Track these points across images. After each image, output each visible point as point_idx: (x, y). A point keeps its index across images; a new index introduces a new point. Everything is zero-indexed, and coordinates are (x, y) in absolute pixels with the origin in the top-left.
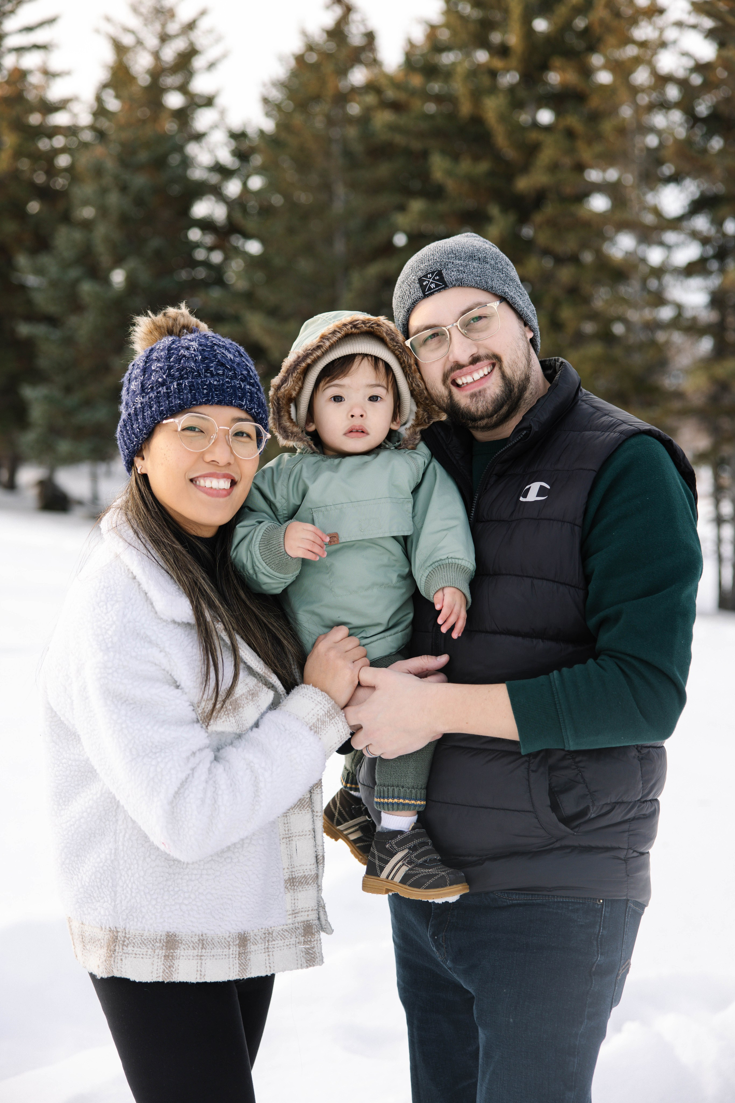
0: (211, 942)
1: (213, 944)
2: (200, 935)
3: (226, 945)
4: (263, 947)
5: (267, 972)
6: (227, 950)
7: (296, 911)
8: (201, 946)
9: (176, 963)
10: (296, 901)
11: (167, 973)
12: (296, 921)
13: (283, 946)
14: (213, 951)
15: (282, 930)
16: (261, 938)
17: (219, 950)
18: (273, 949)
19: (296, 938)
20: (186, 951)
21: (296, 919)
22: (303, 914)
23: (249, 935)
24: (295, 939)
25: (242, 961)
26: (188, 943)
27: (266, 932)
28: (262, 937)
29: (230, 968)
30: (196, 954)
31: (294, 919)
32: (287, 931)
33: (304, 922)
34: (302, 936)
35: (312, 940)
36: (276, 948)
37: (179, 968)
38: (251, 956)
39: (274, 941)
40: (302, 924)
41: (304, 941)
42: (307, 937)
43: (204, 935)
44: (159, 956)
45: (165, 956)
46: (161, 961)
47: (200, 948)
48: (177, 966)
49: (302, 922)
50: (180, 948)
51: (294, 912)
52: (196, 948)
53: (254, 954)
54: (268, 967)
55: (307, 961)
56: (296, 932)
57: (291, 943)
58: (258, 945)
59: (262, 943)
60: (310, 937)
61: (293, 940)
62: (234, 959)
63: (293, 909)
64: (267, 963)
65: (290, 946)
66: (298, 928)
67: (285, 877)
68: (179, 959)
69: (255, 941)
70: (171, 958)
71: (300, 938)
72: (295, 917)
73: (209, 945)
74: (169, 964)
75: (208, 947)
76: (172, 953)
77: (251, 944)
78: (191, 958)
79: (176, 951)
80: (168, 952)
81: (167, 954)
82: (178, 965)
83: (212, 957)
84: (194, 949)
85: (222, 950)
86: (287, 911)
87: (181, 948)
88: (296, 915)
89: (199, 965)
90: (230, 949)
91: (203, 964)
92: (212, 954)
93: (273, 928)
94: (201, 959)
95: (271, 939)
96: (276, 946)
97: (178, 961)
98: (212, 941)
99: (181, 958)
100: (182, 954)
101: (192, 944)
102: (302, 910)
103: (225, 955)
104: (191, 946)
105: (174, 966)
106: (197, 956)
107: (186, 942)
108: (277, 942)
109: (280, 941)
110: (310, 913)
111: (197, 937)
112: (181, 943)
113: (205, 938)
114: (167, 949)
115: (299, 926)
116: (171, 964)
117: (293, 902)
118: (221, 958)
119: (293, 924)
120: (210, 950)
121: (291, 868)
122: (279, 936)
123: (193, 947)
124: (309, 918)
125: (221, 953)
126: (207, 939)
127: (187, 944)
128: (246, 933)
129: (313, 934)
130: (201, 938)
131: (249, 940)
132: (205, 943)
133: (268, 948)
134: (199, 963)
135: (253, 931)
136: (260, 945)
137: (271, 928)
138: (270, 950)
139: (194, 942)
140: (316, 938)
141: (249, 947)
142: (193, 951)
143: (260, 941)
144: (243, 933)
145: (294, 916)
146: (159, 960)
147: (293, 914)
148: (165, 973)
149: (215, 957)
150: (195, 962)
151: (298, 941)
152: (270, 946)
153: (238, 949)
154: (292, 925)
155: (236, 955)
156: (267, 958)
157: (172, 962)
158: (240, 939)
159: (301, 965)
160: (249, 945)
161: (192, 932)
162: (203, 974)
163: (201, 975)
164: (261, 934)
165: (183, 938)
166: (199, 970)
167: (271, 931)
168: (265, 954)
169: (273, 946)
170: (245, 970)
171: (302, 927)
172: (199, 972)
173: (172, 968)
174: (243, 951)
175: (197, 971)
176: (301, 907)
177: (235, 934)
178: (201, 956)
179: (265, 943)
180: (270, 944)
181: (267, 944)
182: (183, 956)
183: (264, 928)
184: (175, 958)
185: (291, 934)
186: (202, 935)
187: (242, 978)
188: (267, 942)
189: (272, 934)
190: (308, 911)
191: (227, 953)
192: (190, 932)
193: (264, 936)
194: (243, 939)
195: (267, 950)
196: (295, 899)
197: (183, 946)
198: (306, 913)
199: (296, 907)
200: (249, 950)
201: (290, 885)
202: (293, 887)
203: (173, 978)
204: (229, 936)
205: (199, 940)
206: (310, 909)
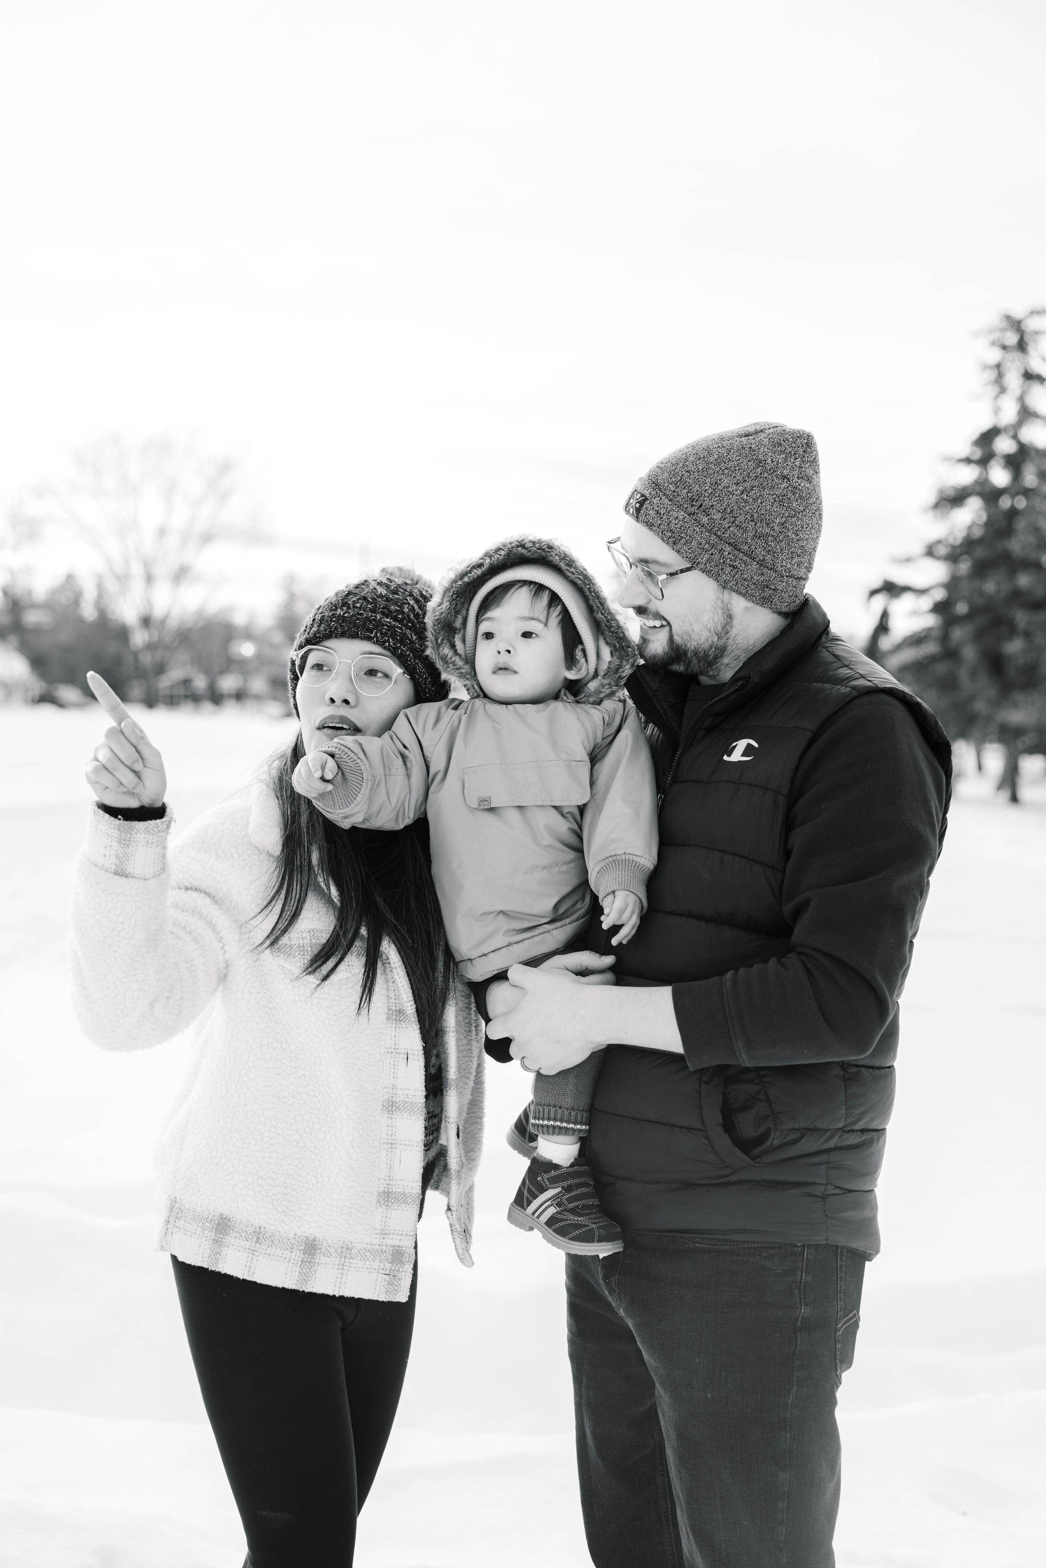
0: (269, 1238)
1: (272, 1241)
2: (258, 1227)
3: (288, 1247)
4: (337, 1263)
5: (335, 1291)
6: (288, 1253)
7: (386, 1232)
8: (255, 1239)
9: (224, 1250)
10: (387, 1219)
11: (213, 1259)
12: (384, 1243)
13: (362, 1267)
14: (270, 1249)
15: (364, 1249)
16: (336, 1251)
17: (279, 1250)
18: (349, 1269)
19: (381, 1262)
20: (237, 1240)
21: (385, 1240)
22: (393, 1237)
23: (320, 1244)
24: (379, 1264)
25: (304, 1270)
26: (240, 1231)
27: (345, 1246)
28: (338, 1251)
29: (286, 1274)
30: (248, 1247)
31: (382, 1240)
32: (370, 1252)
33: (394, 1246)
34: (389, 1263)
35: (401, 1270)
36: (353, 1268)
37: (226, 1256)
38: (319, 1268)
39: (353, 1259)
40: (391, 1248)
41: (388, 1269)
42: (394, 1265)
43: (263, 1229)
44: (208, 1239)
45: (213, 1240)
46: (209, 1244)
47: (253, 1242)
48: (224, 1254)
49: (391, 1246)
50: (231, 1234)
51: (382, 1232)
52: (249, 1241)
53: (323, 1267)
54: (337, 1286)
56: (381, 1256)
57: (372, 1267)
58: (331, 1259)
59: (336, 1258)
60: (399, 1266)
61: (376, 1264)
62: (295, 1265)
63: (383, 1228)
64: (338, 1281)
65: (370, 1270)
66: (385, 1252)
67: (379, 1189)
68: (228, 1247)
69: (327, 1253)
70: (219, 1244)
71: (386, 1264)
72: (384, 1238)
73: (265, 1241)
74: (216, 1250)
75: (264, 1243)
76: (221, 1238)
77: (321, 1254)
78: (242, 1250)
79: (226, 1237)
80: (218, 1236)
82: (226, 1254)
83: (266, 1256)
84: (247, 1240)
85: (282, 1252)
86: (377, 1230)
87: (233, 1235)
88: (386, 1236)
89: (249, 1260)
90: (292, 1252)
91: (255, 1260)
92: (267, 1252)
93: (354, 1244)
94: (253, 1254)
95: (349, 1256)
96: (353, 1265)
97: (226, 1248)
98: (270, 1237)
99: (230, 1246)
100: (233, 1242)
101: (245, 1234)
102: (395, 1232)
103: (285, 1258)
104: (243, 1236)
105: (222, 1254)
106: (249, 1249)
107: (238, 1230)
108: (355, 1261)
109: (359, 1262)
110: (403, 1237)
111: (253, 1229)
112: (233, 1229)
113: (263, 1233)
114: (216, 1232)
115: (388, 1250)
116: (219, 1250)
117: (384, 1220)
118: (278, 1259)
119: (379, 1245)
120: (266, 1247)
121: (392, 1180)
122: (359, 1255)
123: (246, 1238)
124: (402, 1244)
125: (279, 1254)
126: (264, 1234)
127: (240, 1233)
128: (316, 1240)
129: (402, 1263)
130: (258, 1230)
131: (319, 1249)
132: (262, 1238)
133: (343, 1265)
134: (250, 1258)
135: (327, 1240)
136: (333, 1259)
137: (351, 1243)
138: (345, 1268)
139: (249, 1233)
140: (406, 1269)
141: (318, 1258)
142: (245, 1243)
143: (334, 1254)
144: (311, 1238)
145: (382, 1236)
146: (207, 1243)
147: (381, 1234)
148: (210, 1258)
149: (271, 1257)
150: (245, 1255)
151: (381, 1266)
152: (345, 1264)
153: (302, 1256)
154: (377, 1247)
155: (298, 1261)
156: (340, 1276)
157: (220, 1248)
158: (306, 1244)
160: (318, 1255)
161: (248, 1221)
162: (252, 1272)
163: (249, 1272)
164: (336, 1246)
165: (236, 1225)
166: (248, 1266)
167: (350, 1247)
168: (337, 1271)
169: (350, 1264)
170: (306, 1282)
171: (391, 1253)
172: (248, 1268)
173: (218, 1255)
174: (308, 1260)
175: (246, 1266)
176: (392, 1229)
177: (302, 1238)
178: (254, 1251)
179: (341, 1258)
180: (347, 1261)
181: (343, 1260)
182: (233, 1245)
183: (342, 1240)
184: (223, 1245)
185: (374, 1257)
186: (260, 1228)
187: (301, 1290)
188: (343, 1258)
189: (351, 1251)
190: (402, 1235)
191: (288, 1257)
192: (245, 1220)
193: (341, 1250)
194: (311, 1245)
195: (341, 1267)
196: (386, 1217)
197: (235, 1234)
198: (399, 1237)
199: (387, 1228)
200: (317, 1260)
201: (384, 1199)
202: (387, 1203)
203: (219, 1267)
204: (294, 1238)
205: (254, 1232)
206: (404, 1233)
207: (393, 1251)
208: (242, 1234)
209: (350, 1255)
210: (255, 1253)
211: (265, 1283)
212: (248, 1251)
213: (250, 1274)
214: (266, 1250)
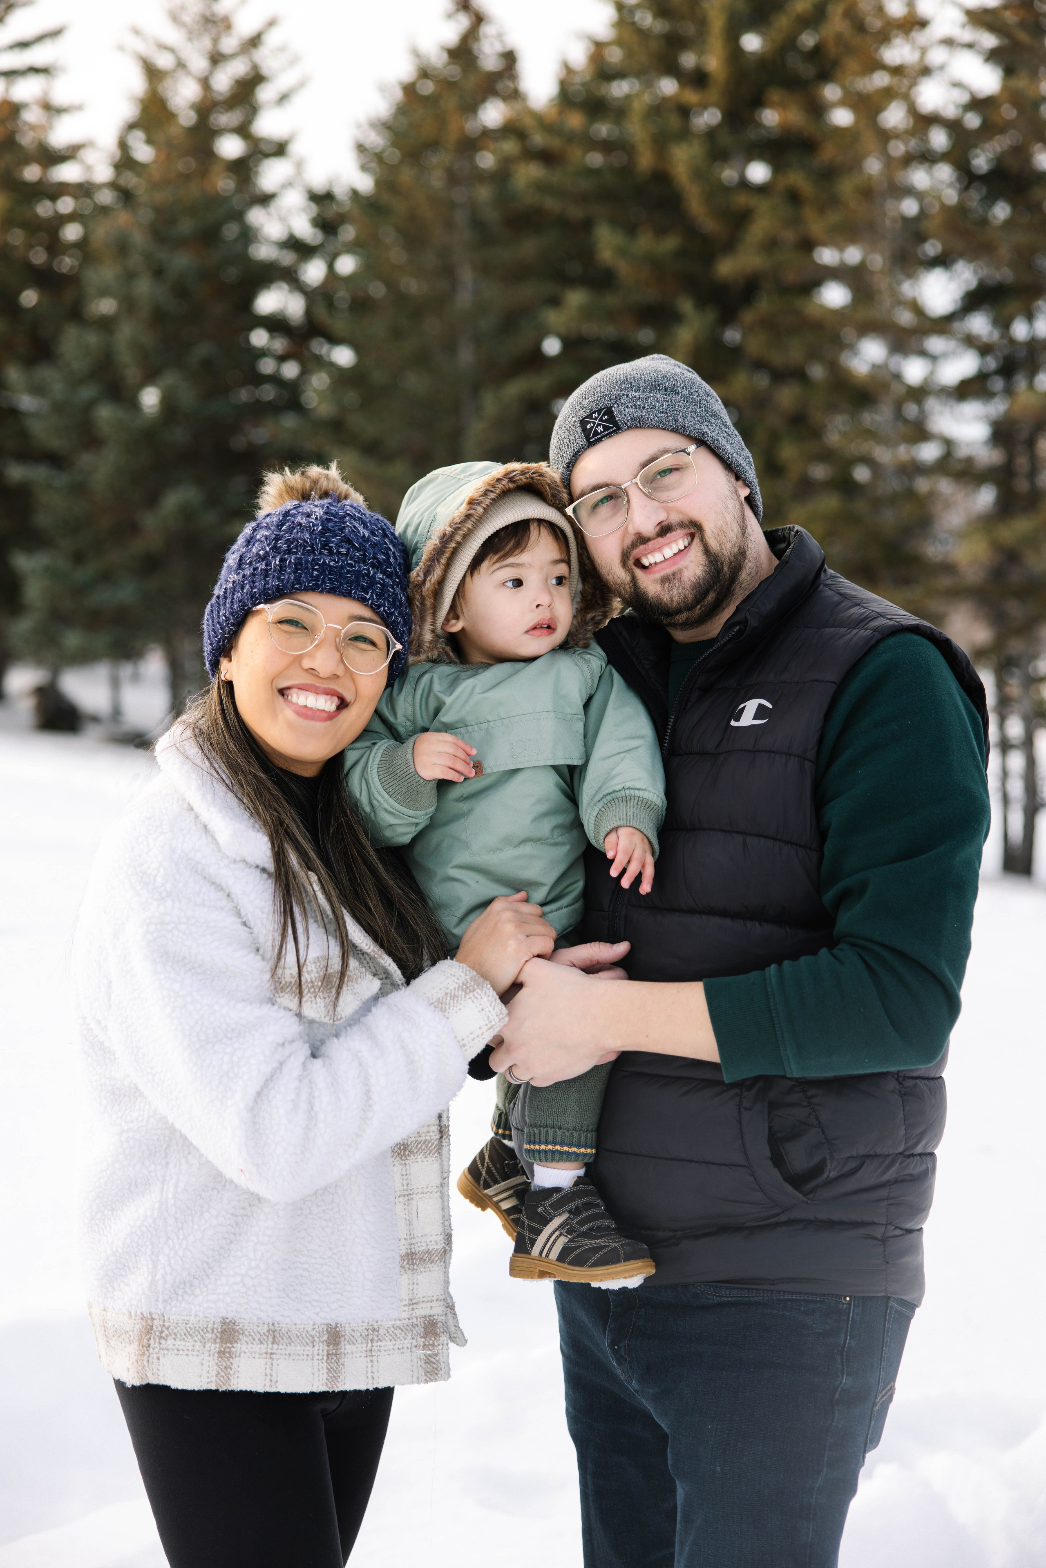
0: (286, 1335)
1: (290, 1337)
2: (271, 1324)
3: (308, 1341)
4: (364, 1349)
5: (368, 1384)
6: (310, 1348)
7: (415, 1301)
8: (271, 1339)
9: (235, 1362)
10: (415, 1286)
11: (222, 1377)
12: (414, 1315)
13: (393, 1349)
14: (289, 1348)
15: (393, 1327)
16: (361, 1335)
17: (299, 1348)
18: (379, 1353)
19: (413, 1339)
20: (250, 1346)
21: (414, 1311)
22: (424, 1305)
23: (343, 1329)
24: (411, 1341)
25: (332, 1365)
26: (252, 1334)
27: (370, 1327)
28: (363, 1334)
29: (313, 1374)
30: (264, 1351)
31: (411, 1312)
32: (400, 1328)
33: (426, 1317)
34: (422, 1337)
35: (436, 1344)
36: (383, 1352)
37: (239, 1369)
38: (346, 1360)
39: (381, 1341)
40: (422, 1319)
41: (425, 1345)
42: (428, 1339)
43: (276, 1325)
44: (211, 1353)
45: (219, 1352)
46: (214, 1360)
47: (269, 1343)
48: (236, 1366)
49: (422, 1317)
50: (240, 1340)
51: (411, 1303)
52: (264, 1342)
53: (350, 1357)
54: (370, 1377)
55: (427, 1373)
56: (412, 1331)
57: (404, 1346)
58: (357, 1345)
59: (362, 1343)
60: (433, 1339)
61: (408, 1342)
62: (320, 1362)
63: (411, 1296)
64: (369, 1371)
65: (402, 1350)
66: (417, 1325)
67: (401, 1252)
68: (240, 1356)
69: (352, 1339)
70: (227, 1355)
71: (419, 1339)
72: (413, 1309)
73: (282, 1339)
74: (224, 1364)
75: (282, 1341)
76: (229, 1347)
77: (346, 1342)
78: (257, 1356)
79: (235, 1345)
80: (224, 1346)
81: (222, 1349)
82: (239, 1366)
83: (287, 1357)
84: (262, 1343)
85: (303, 1348)
86: (402, 1300)
87: (243, 1341)
88: (415, 1306)
89: (268, 1366)
90: (314, 1346)
91: (275, 1365)
92: (287, 1352)
93: (380, 1323)
94: (271, 1358)
95: (376, 1338)
96: (382, 1348)
97: (238, 1359)
98: (287, 1333)
99: (243, 1355)
100: (244, 1349)
101: (259, 1336)
102: (424, 1299)
103: (308, 1355)
104: (256, 1339)
105: (232, 1367)
106: (266, 1353)
107: (249, 1332)
108: (384, 1343)
109: (389, 1343)
110: (434, 1304)
111: (266, 1327)
112: (243, 1334)
113: (278, 1330)
114: (220, 1343)
115: (419, 1323)
116: (228, 1363)
117: (411, 1287)
118: (301, 1359)
119: (409, 1319)
120: (285, 1347)
121: (410, 1239)
122: (387, 1335)
123: (260, 1340)
124: (432, 1312)
125: (301, 1352)
126: (280, 1331)
127: (252, 1336)
128: (339, 1325)
129: (437, 1335)
130: (271, 1327)
131: (343, 1336)
132: (278, 1336)
133: (371, 1351)
134: (269, 1363)
135: (349, 1324)
136: (360, 1346)
137: (377, 1322)
138: (374, 1353)
139: (262, 1333)
140: (441, 1341)
141: (343, 1347)
142: (259, 1346)
143: (360, 1340)
144: (334, 1325)
145: (411, 1307)
146: (211, 1358)
147: (410, 1305)
148: (219, 1376)
149: (293, 1357)
150: (263, 1361)
151: (414, 1343)
152: (374, 1348)
153: (326, 1348)
154: (407, 1321)
155: (323, 1355)
156: (369, 1364)
157: (229, 1360)
158: (329, 1333)
159: (418, 1378)
160: (342, 1343)
161: (259, 1319)
162: (274, 1379)
163: (271, 1381)
164: (360, 1329)
165: (246, 1327)
166: (268, 1374)
167: (376, 1327)
168: (366, 1359)
169: (378, 1348)
170: (336, 1379)
171: (423, 1325)
172: (269, 1377)
173: (229, 1370)
174: (334, 1351)
175: (266, 1375)
176: (421, 1296)
177: (323, 1326)
178: (272, 1354)
179: (367, 1343)
180: (375, 1344)
181: (370, 1345)
182: (245, 1353)
183: (366, 1321)
184: (234, 1356)
185: (406, 1334)
186: (273, 1325)
187: (331, 1390)
188: (370, 1342)
189: (378, 1331)
190: (432, 1301)
191: (310, 1353)
192: (256, 1319)
193: (366, 1333)
194: (334, 1334)
195: (369, 1354)
196: (413, 1284)
197: (246, 1339)
198: (429, 1304)
199: (415, 1295)
200: (342, 1351)
201: (408, 1263)
202: (412, 1266)
203: (231, 1384)
204: (313, 1329)
205: (268, 1331)
206: (435, 1298)
207: (424, 1323)
208: (254, 1336)
209: (377, 1336)
210: (273, 1356)
211: (289, 1391)
212: (265, 1355)
213: (273, 1383)
214: (286, 1349)
